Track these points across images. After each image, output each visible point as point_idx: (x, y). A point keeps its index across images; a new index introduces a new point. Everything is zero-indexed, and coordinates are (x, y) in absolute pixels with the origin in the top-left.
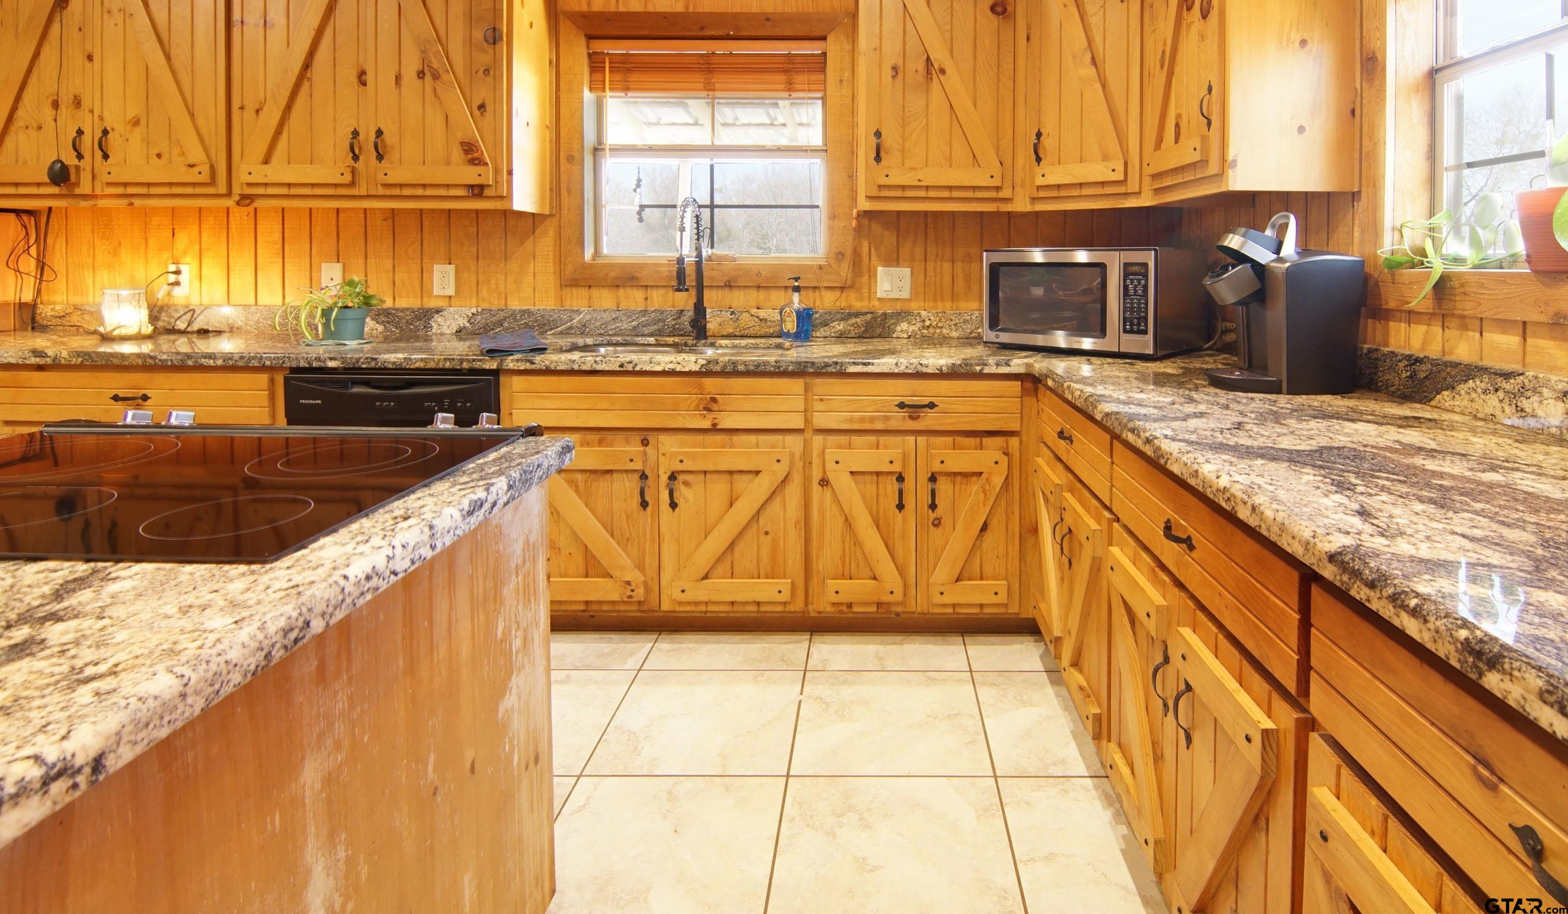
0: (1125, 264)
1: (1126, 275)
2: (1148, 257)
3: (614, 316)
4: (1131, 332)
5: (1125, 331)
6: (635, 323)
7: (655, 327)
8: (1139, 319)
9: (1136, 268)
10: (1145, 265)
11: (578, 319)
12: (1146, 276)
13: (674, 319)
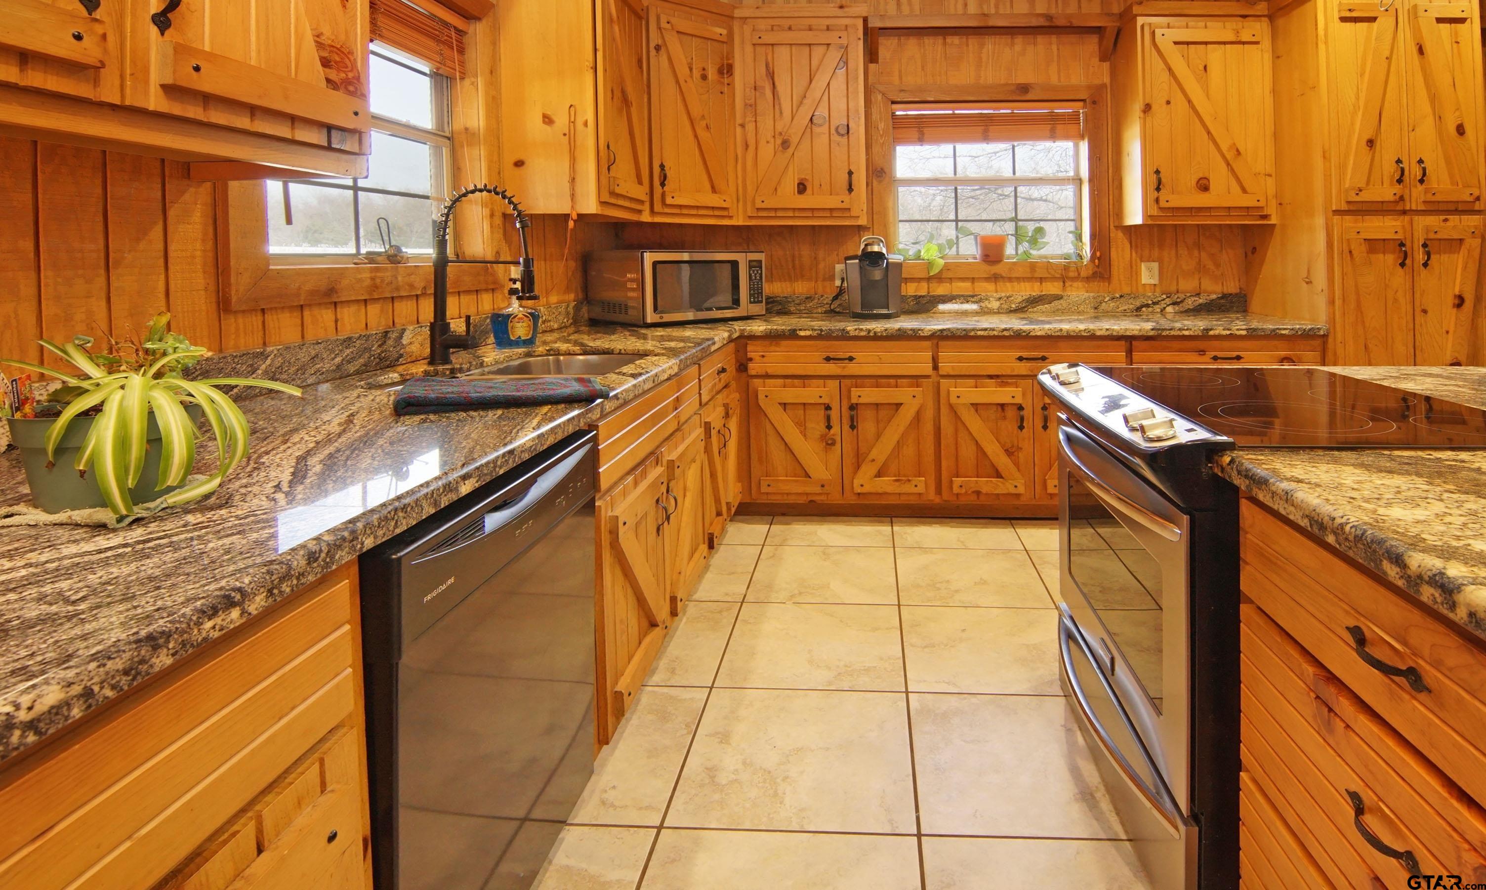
0: (750, 261)
1: (750, 267)
2: (761, 256)
3: (313, 353)
4: (754, 302)
5: (751, 302)
6: (338, 360)
7: (362, 361)
8: (758, 294)
9: (754, 263)
10: (760, 261)
11: (263, 367)
12: (761, 268)
13: (380, 346)
